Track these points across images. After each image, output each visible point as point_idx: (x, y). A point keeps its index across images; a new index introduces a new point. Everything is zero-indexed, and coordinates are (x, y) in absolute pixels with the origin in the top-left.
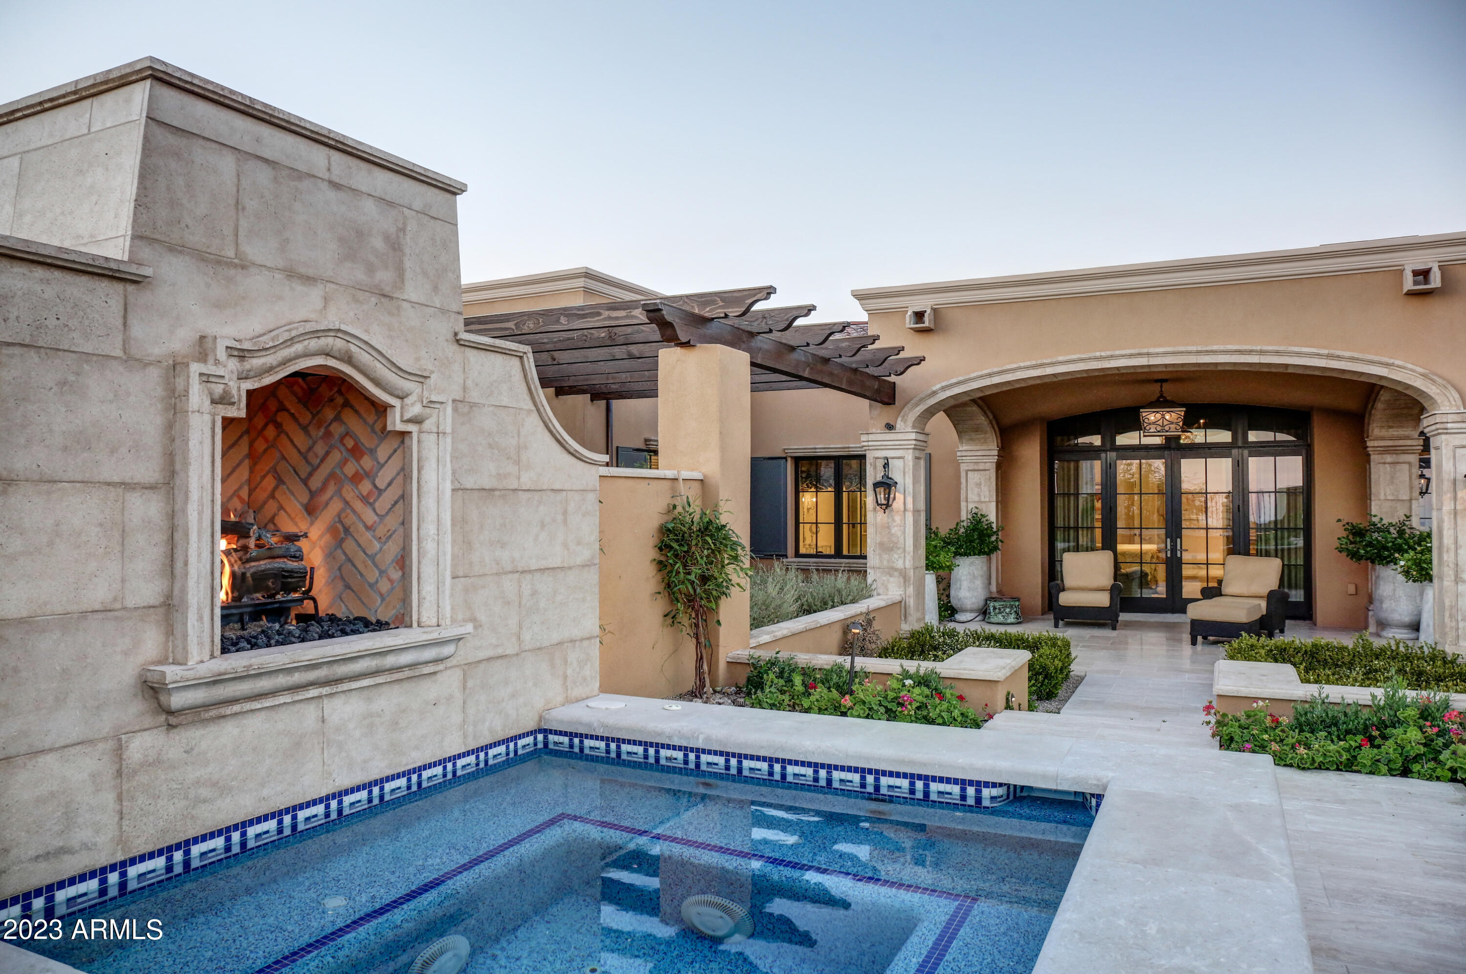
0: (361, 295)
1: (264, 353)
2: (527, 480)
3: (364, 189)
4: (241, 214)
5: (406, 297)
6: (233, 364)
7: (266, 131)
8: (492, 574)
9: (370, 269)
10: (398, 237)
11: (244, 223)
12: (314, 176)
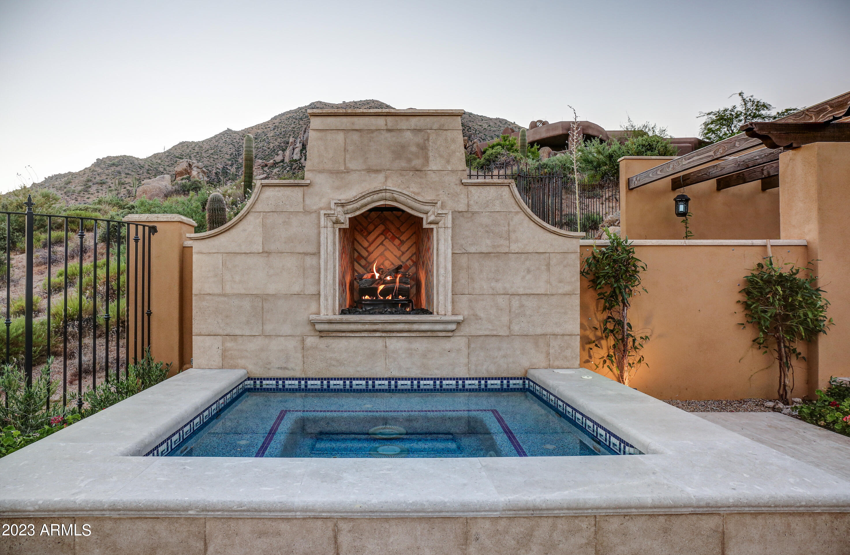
0: (404, 173)
1: (352, 203)
2: (514, 248)
3: (404, 128)
4: (346, 153)
5: (430, 169)
6: (339, 209)
7: (355, 119)
8: (488, 294)
9: (409, 160)
10: (424, 143)
11: (348, 156)
12: (379, 130)
